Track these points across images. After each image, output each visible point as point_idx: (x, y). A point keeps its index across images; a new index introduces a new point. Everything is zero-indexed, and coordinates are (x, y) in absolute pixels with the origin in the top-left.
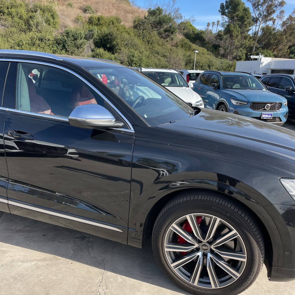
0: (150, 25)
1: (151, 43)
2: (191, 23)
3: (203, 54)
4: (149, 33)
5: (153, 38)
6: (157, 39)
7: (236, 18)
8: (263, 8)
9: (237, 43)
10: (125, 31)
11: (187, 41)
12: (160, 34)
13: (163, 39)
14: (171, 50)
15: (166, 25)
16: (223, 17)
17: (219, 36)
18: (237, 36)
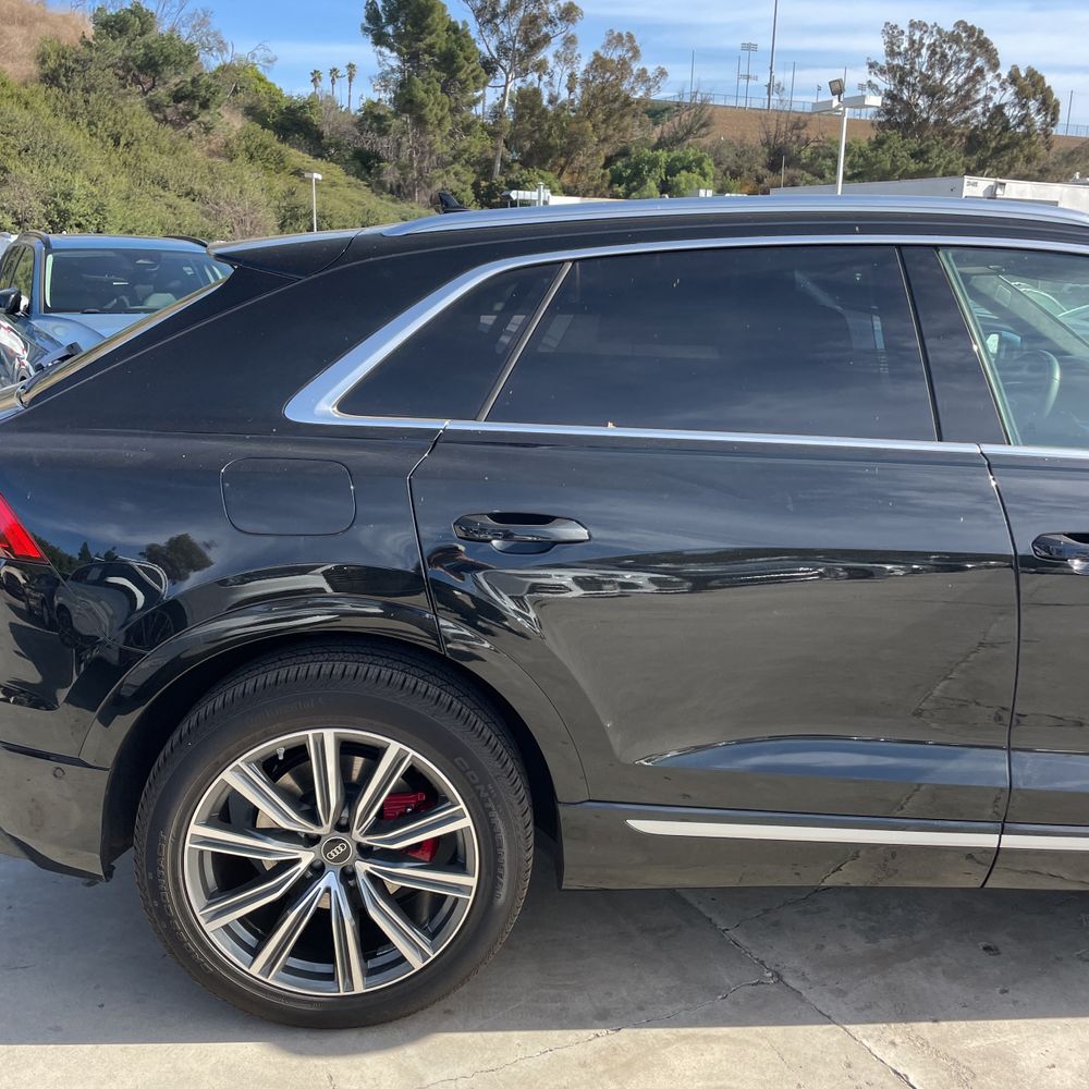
0: (109, 71)
1: (127, 145)
2: (260, 69)
3: (333, 185)
4: (113, 105)
5: (135, 125)
6: (147, 129)
7: (427, 58)
8: (510, 28)
9: (442, 147)
10: (9, 93)
11: (268, 137)
12: (154, 107)
13: (169, 129)
14: (211, 170)
15: (177, 74)
16: (380, 53)
17: (372, 118)
18: (440, 122)
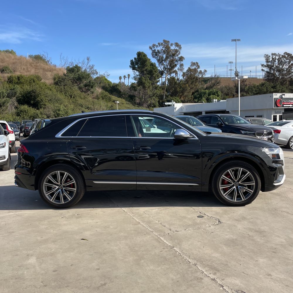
0: (70, 81)
1: (74, 97)
2: (106, 77)
3: (123, 104)
4: (70, 89)
5: (75, 93)
6: (78, 93)
7: (145, 72)
8: (166, 63)
9: (149, 93)
10: (47, 87)
11: (107, 93)
12: (80, 88)
13: (84, 93)
14: (93, 102)
15: (85, 80)
16: (134, 72)
17: (133, 87)
18: (149, 87)
